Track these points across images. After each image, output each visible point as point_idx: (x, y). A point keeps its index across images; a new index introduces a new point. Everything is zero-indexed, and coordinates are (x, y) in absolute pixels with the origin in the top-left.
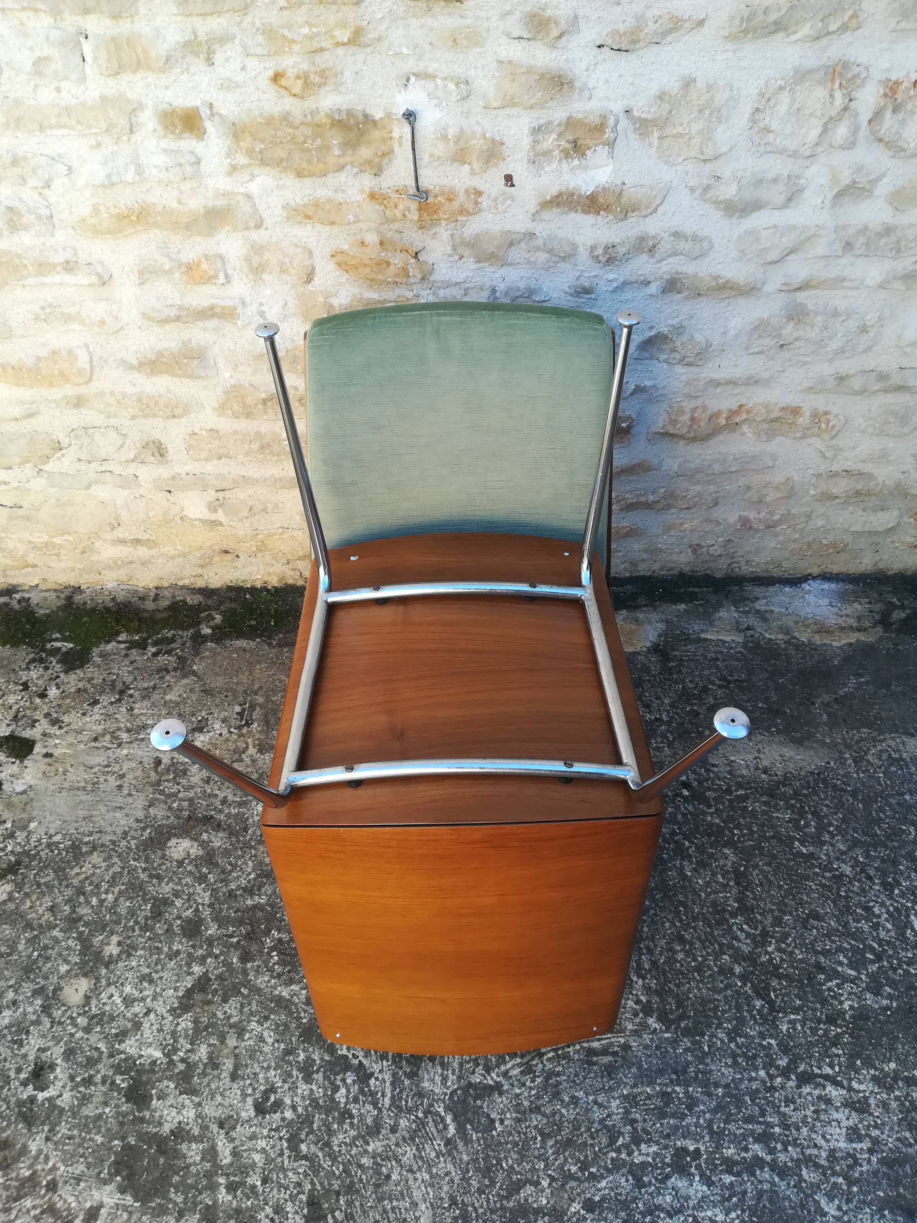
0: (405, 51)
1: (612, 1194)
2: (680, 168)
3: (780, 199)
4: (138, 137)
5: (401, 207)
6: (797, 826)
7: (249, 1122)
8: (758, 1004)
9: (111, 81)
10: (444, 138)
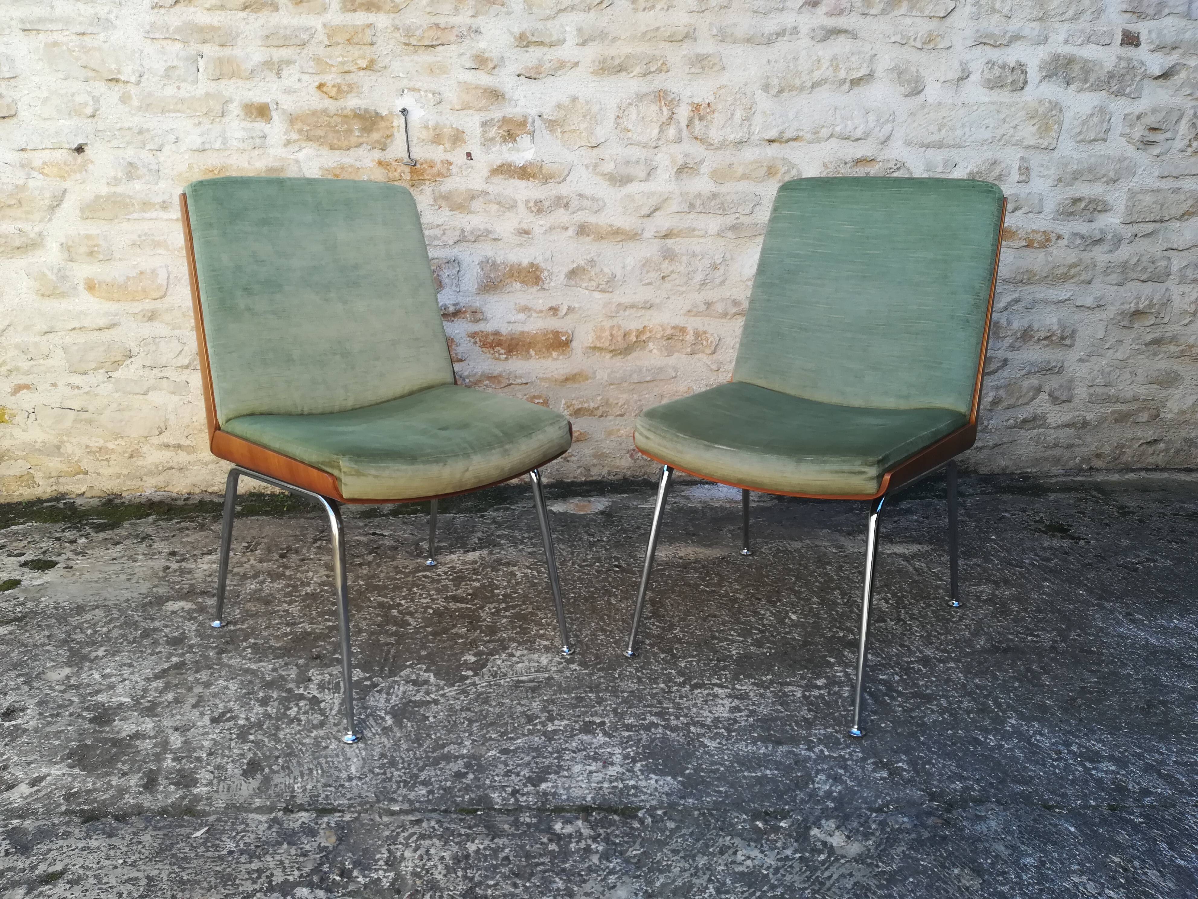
0: (401, 75)
1: (526, 745)
2: (577, 152)
3: (643, 175)
4: (226, 119)
5: (399, 171)
6: (703, 579)
7: (203, 727)
8: (662, 656)
9: (214, 84)
10: (426, 127)
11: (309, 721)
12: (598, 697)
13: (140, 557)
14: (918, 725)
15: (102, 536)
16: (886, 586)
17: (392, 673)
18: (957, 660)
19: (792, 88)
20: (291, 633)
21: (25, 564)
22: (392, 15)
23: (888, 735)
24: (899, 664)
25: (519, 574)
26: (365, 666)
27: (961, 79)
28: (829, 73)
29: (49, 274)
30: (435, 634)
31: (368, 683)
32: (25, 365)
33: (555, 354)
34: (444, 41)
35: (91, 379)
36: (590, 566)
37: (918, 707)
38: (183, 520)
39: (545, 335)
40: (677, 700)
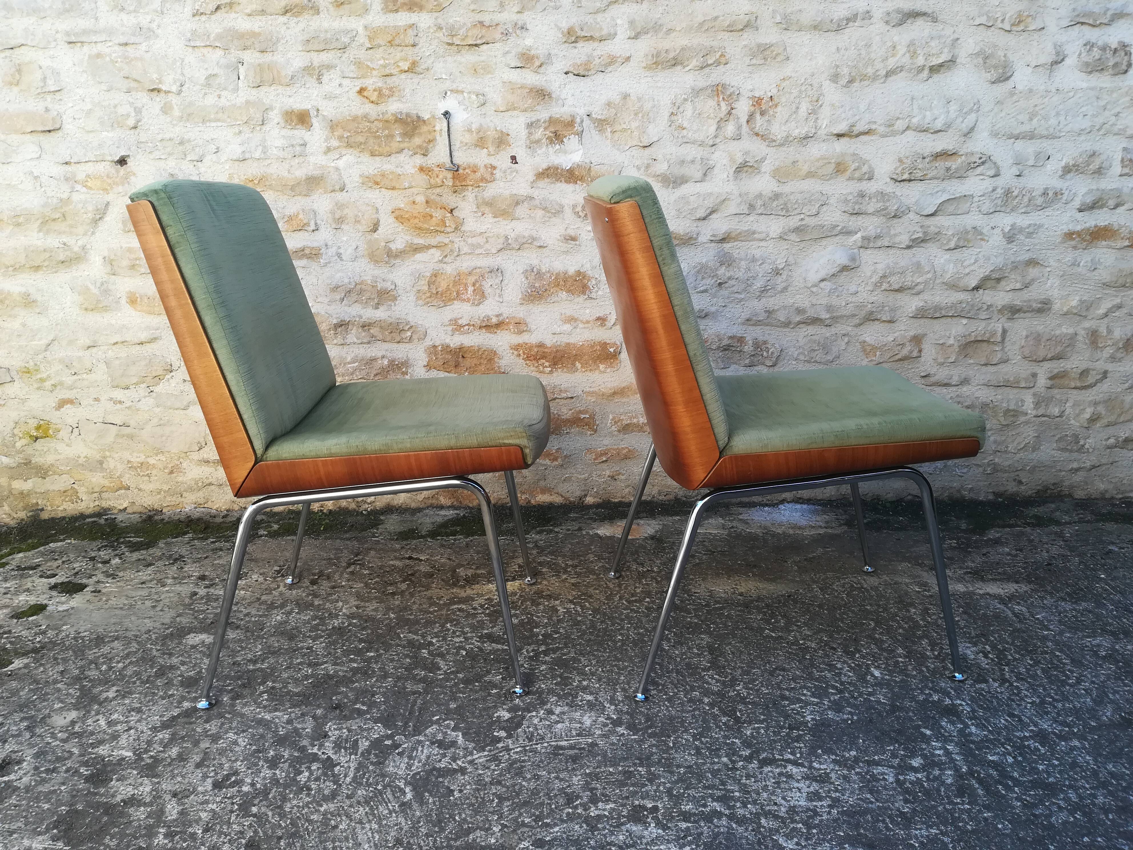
0: (444, 77)
1: (564, 836)
2: (628, 153)
3: (699, 175)
4: (266, 128)
5: (441, 177)
6: (768, 622)
7: (204, 793)
8: (724, 719)
9: (254, 91)
10: (470, 131)
11: (319, 790)
12: (649, 772)
13: (169, 581)
14: (1044, 828)
15: (136, 555)
16: (983, 635)
17: (417, 731)
18: (1082, 738)
19: (863, 77)
20: (312, 676)
21: (53, 587)
22: (436, 14)
23: (1008, 840)
24: (1009, 740)
25: (561, 610)
26: (387, 721)
27: (1056, 63)
28: (906, 60)
29: (92, 287)
30: (467, 682)
31: (388, 742)
32: (69, 380)
33: (602, 367)
34: (489, 39)
35: (131, 393)
36: (640, 601)
37: (1042, 802)
38: (219, 539)
39: (592, 347)
40: (744, 781)
